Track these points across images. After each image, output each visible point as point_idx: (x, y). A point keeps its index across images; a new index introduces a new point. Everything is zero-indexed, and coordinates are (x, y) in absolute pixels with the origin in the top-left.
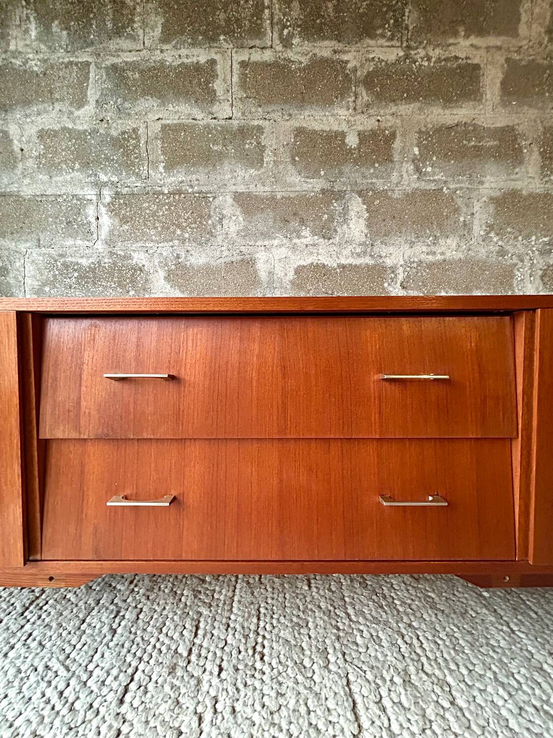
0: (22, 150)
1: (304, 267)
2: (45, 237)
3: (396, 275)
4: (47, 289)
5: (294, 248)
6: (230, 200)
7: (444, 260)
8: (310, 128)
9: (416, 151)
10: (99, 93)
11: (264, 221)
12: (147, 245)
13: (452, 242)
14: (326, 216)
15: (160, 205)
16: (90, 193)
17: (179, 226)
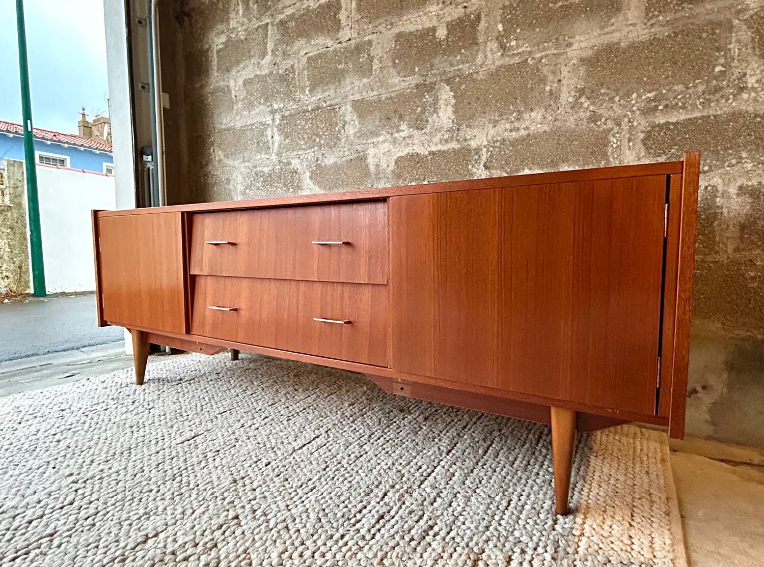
0: (236, 96)
1: (402, 157)
2: (247, 154)
3: (480, 157)
4: (248, 191)
5: (395, 141)
6: (349, 108)
7: (528, 135)
8: (407, 31)
9: (500, 27)
10: (273, 45)
11: (374, 121)
12: (299, 153)
13: (537, 115)
14: (419, 109)
15: (307, 121)
16: (268, 119)
17: (317, 135)
